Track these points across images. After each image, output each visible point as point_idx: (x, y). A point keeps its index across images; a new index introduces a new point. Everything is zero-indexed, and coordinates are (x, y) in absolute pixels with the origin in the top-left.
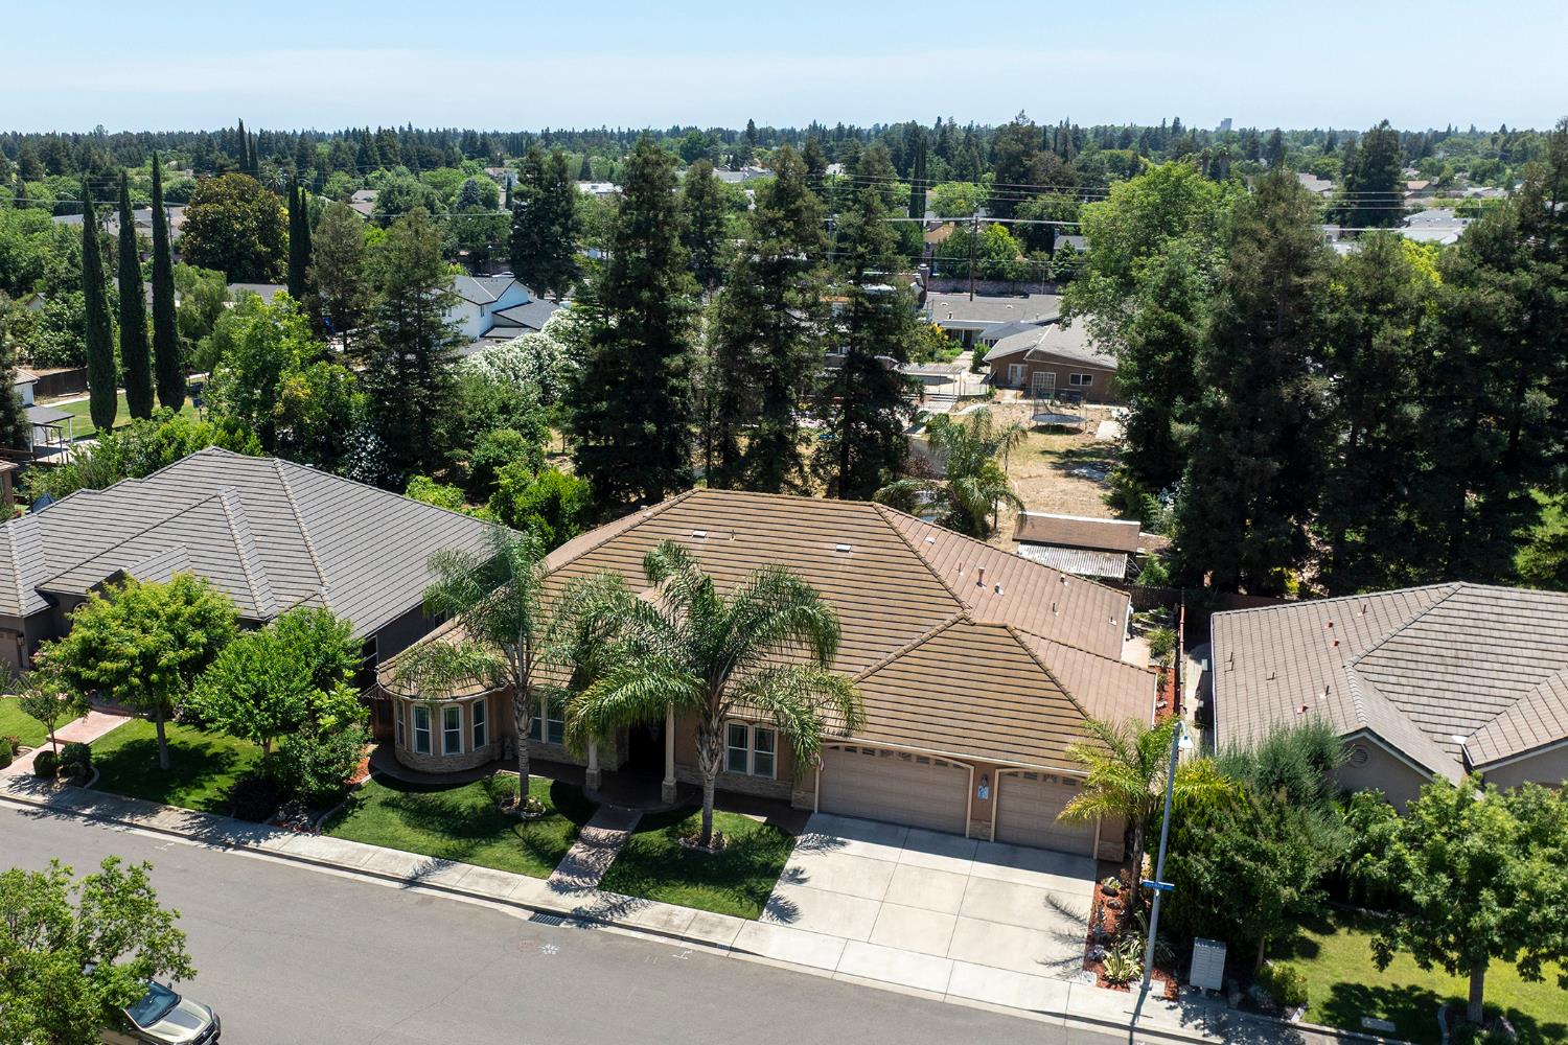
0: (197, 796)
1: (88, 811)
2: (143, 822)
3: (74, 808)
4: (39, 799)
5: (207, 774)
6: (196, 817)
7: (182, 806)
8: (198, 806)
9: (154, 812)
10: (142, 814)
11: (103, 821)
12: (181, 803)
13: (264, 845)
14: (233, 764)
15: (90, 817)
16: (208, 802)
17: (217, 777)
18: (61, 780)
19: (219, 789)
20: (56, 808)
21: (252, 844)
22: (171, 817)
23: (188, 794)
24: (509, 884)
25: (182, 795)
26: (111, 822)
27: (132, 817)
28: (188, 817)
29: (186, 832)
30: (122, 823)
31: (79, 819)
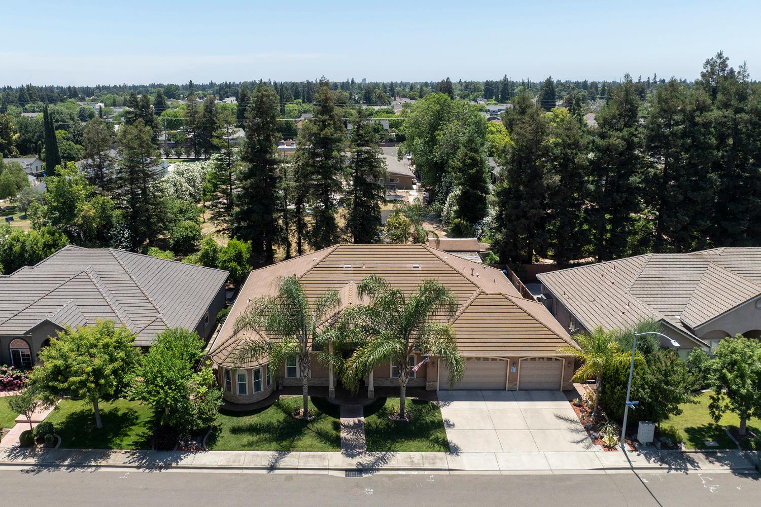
0: (127, 441)
1: (66, 463)
2: (104, 463)
3: (57, 463)
4: (32, 461)
5: (126, 427)
6: (134, 454)
7: (122, 448)
8: (131, 447)
9: (108, 456)
10: (101, 458)
11: (79, 467)
12: (120, 447)
13: (181, 463)
14: (137, 418)
15: (69, 466)
16: (136, 444)
17: (133, 427)
18: (39, 446)
19: (137, 435)
20: (43, 465)
21: (174, 465)
22: (118, 457)
23: (122, 441)
24: (324, 459)
25: (118, 442)
26: (83, 467)
27: (95, 461)
28: (128, 455)
29: (133, 464)
30: (91, 466)
31: (63, 469)
